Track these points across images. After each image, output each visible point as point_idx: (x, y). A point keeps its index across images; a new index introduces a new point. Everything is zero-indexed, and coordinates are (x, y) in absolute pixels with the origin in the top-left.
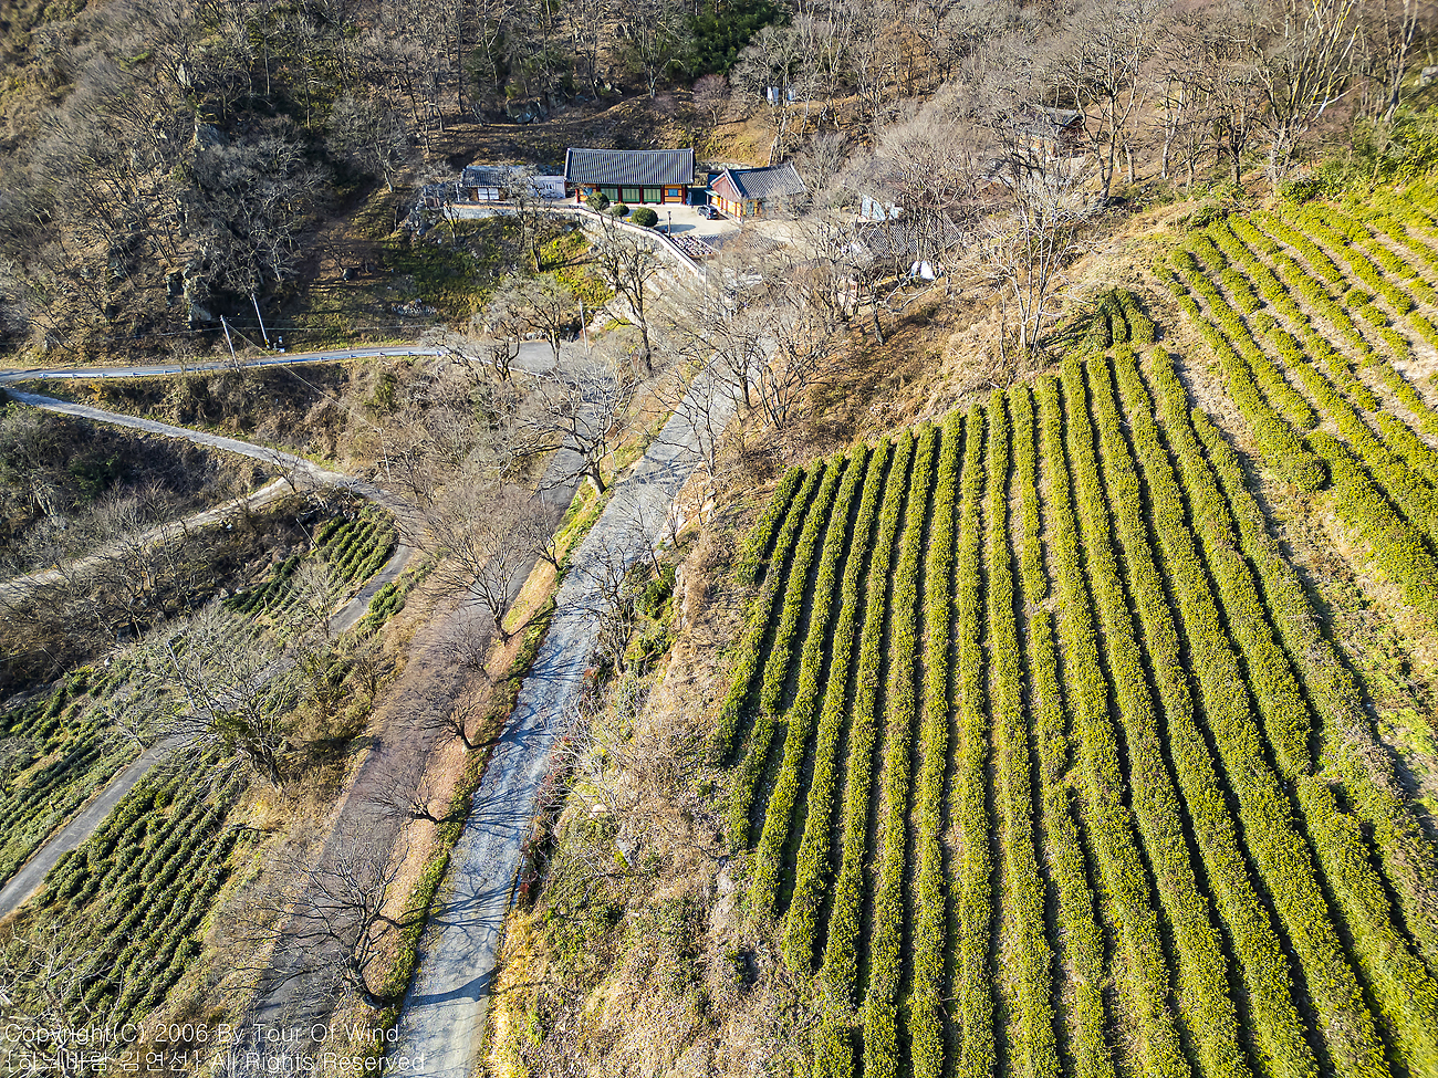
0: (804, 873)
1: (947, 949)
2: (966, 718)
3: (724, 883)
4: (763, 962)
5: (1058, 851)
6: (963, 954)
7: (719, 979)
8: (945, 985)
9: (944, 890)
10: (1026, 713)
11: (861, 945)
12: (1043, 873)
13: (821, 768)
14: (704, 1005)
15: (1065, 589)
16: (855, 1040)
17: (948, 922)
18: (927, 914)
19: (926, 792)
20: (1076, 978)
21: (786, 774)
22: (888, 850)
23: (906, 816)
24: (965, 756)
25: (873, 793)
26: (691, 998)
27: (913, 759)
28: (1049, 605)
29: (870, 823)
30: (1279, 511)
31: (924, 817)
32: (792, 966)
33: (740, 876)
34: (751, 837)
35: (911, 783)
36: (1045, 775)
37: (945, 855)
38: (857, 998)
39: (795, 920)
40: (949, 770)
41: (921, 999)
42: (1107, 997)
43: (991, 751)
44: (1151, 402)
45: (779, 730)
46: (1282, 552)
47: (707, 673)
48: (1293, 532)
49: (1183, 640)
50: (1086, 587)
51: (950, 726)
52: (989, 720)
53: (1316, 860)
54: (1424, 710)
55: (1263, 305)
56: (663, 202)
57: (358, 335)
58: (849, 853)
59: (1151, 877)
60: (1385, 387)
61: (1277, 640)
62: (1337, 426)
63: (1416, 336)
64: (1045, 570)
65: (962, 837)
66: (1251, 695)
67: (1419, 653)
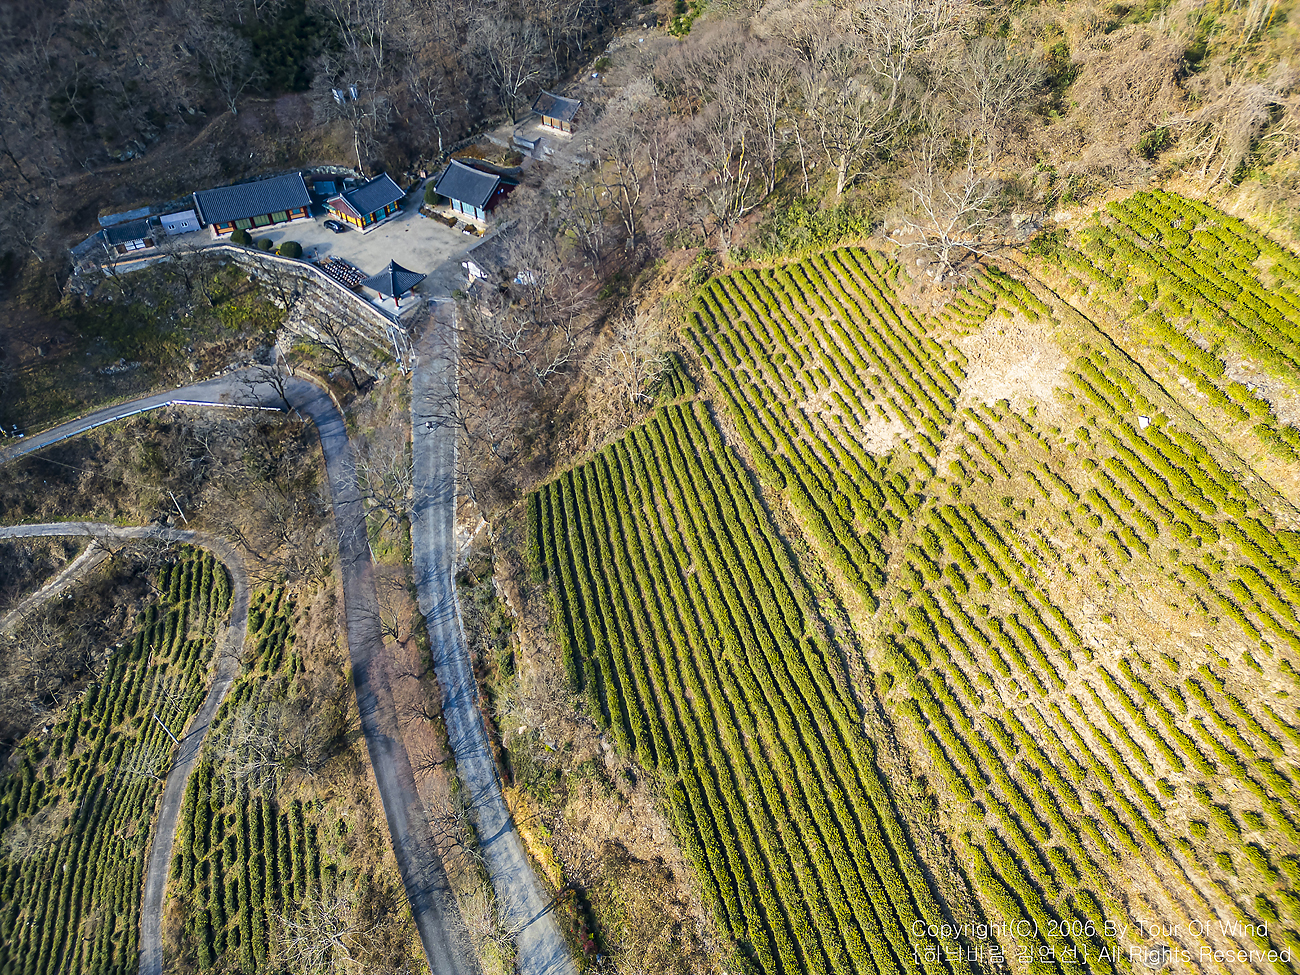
0: (637, 731)
1: (702, 742)
2: (676, 637)
3: (606, 746)
4: (636, 771)
5: (728, 690)
6: (708, 740)
7: (623, 785)
8: (705, 755)
9: (693, 718)
10: (700, 629)
11: (670, 751)
12: (726, 701)
13: (623, 679)
14: (621, 797)
15: (697, 561)
16: (681, 785)
17: (699, 730)
18: (690, 730)
19: (671, 678)
20: (747, 736)
21: (609, 687)
22: (666, 708)
23: (667, 691)
24: (681, 654)
25: (649, 683)
26: (614, 797)
27: (660, 662)
28: (692, 569)
29: (653, 698)
30: (770, 502)
31: (674, 688)
32: (648, 769)
33: (610, 740)
34: (608, 721)
35: (664, 674)
36: (715, 656)
37: (688, 702)
38: (676, 771)
39: (641, 752)
40: (677, 663)
41: (699, 763)
42: (759, 740)
43: (691, 650)
44: (705, 439)
45: (595, 665)
46: (776, 530)
47: (545, 643)
48: (777, 516)
49: (750, 584)
50: (706, 558)
51: (670, 642)
52: (686, 635)
53: (810, 673)
54: (833, 596)
55: (739, 361)
56: (290, 220)
57: (81, 403)
58: (650, 714)
59: (762, 693)
60: (798, 421)
61: (782, 579)
62: (783, 448)
63: (806, 384)
64: (685, 550)
65: (693, 693)
66: (779, 607)
67: (828, 568)
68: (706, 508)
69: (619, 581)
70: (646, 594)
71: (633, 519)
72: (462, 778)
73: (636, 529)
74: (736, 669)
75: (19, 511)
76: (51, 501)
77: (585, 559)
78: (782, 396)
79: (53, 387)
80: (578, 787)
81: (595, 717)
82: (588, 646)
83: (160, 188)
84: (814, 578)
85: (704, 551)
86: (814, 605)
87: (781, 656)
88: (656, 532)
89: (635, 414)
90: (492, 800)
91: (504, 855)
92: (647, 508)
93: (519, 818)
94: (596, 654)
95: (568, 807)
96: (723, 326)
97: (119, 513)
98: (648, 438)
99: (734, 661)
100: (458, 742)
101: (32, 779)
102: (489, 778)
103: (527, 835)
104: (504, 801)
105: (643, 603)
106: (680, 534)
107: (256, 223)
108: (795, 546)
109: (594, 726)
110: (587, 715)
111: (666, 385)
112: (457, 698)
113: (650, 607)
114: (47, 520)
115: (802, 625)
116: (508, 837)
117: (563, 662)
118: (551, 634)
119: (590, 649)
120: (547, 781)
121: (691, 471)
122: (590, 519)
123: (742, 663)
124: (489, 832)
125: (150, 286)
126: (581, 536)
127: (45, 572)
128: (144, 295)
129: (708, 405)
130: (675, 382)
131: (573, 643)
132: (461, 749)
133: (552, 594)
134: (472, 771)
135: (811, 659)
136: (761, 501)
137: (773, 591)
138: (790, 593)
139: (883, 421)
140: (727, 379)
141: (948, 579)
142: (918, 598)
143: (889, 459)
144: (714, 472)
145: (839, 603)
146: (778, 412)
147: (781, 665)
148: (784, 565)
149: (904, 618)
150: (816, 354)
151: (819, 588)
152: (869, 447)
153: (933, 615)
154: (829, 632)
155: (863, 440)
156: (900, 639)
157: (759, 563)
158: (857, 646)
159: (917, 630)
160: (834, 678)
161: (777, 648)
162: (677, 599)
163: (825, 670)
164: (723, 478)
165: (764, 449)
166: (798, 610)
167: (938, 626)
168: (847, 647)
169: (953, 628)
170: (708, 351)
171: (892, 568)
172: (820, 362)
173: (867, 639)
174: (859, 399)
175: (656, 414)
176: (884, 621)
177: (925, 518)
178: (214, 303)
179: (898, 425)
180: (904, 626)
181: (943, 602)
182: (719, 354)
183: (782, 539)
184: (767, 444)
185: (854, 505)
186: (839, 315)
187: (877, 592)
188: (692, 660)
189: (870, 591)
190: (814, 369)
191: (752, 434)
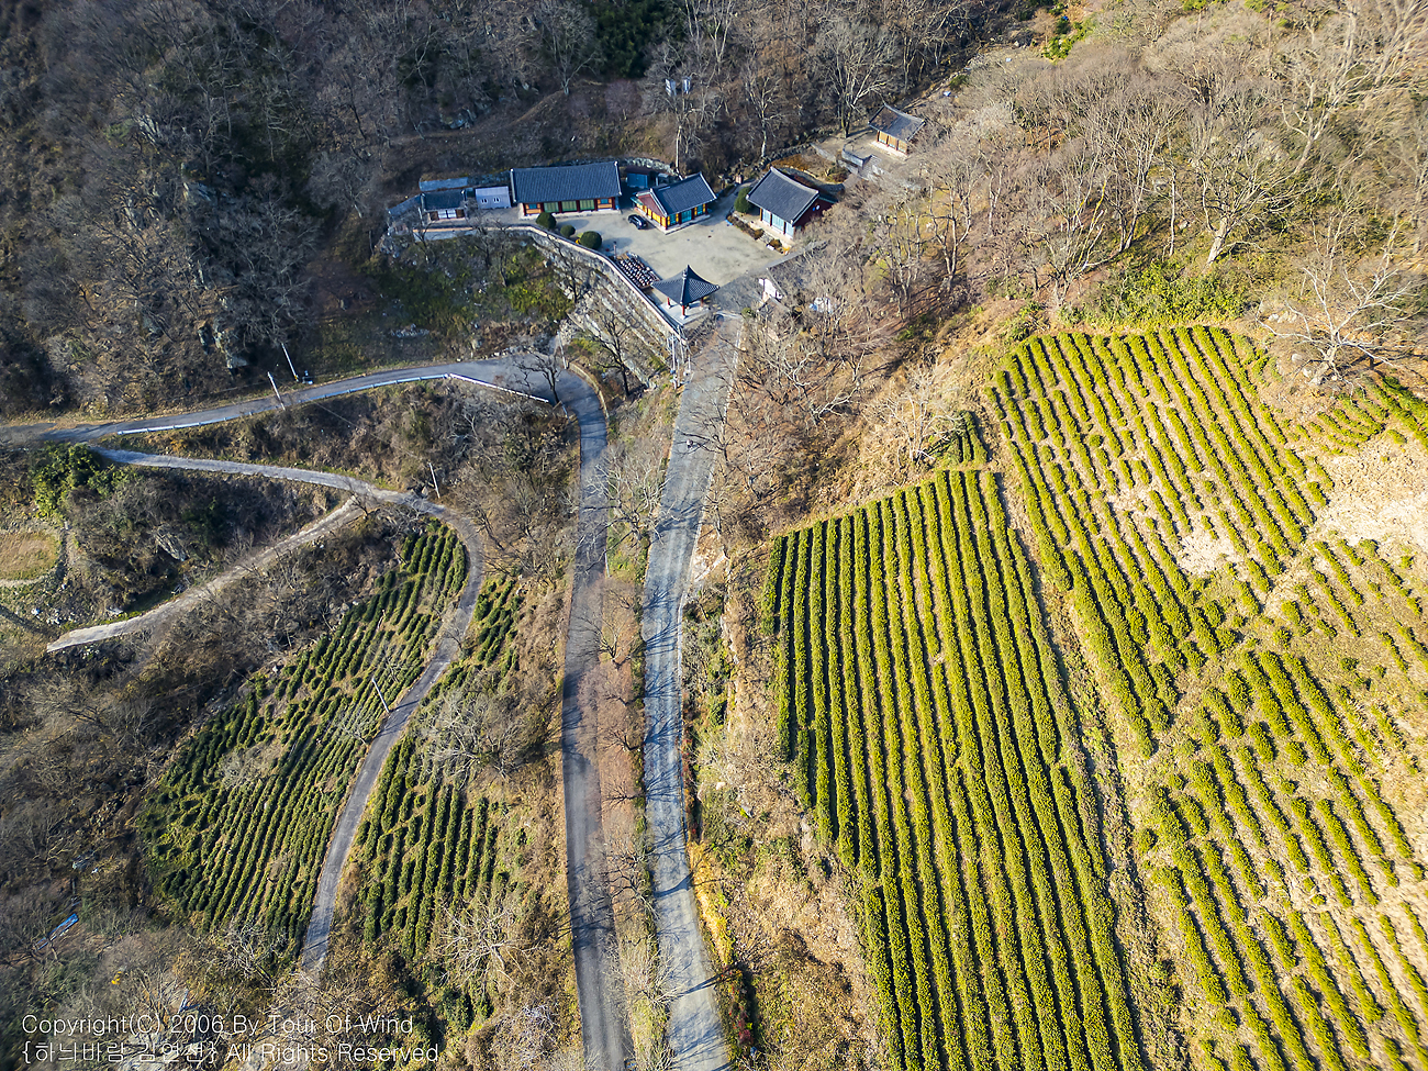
0: (843, 820)
1: (913, 852)
2: (907, 728)
3: (805, 827)
4: (833, 863)
5: (956, 802)
6: (920, 851)
7: (815, 874)
8: (914, 867)
9: (908, 823)
10: (935, 727)
11: (875, 851)
12: (950, 813)
13: (838, 759)
14: (811, 886)
15: (948, 650)
16: (879, 892)
17: (912, 837)
18: (902, 835)
19: (893, 772)
20: (966, 859)
21: (821, 764)
22: (879, 803)
23: (885, 785)
24: (909, 750)
25: (867, 771)
26: (803, 884)
27: (883, 752)
28: (940, 658)
29: (868, 789)
30: (1050, 603)
31: (893, 784)
32: (846, 864)
33: (812, 822)
34: (813, 801)
35: (884, 766)
36: (947, 761)
37: (906, 803)
38: (877, 875)
39: (842, 844)
40: (902, 757)
41: (905, 873)
42: (979, 867)
43: (921, 748)
44: (987, 516)
45: (811, 736)
46: (1049, 635)
47: (762, 700)
48: (1054, 621)
49: (1005, 690)
50: (959, 650)
51: (899, 733)
52: (918, 730)
53: (1056, 807)
54: (1102, 726)
55: (1046, 435)
56: (596, 209)
57: (368, 360)
58: (861, 806)
59: (994, 815)
60: (1103, 516)
61: (1045, 693)
62: (1078, 543)
63: (1122, 475)
64: (937, 635)
65: (913, 795)
66: (1034, 724)
67: (1102, 693)
68: (971, 594)
69: (854, 652)
70: (883, 674)
71: (884, 587)
72: (649, 820)
73: (885, 599)
74: (969, 782)
75: (294, 454)
76: (324, 451)
77: (822, 620)
78: (1089, 484)
79: (347, 341)
80: (767, 862)
81: (800, 793)
82: (807, 714)
83: (481, 160)
84: (1083, 700)
85: (958, 641)
86: (1077, 730)
87: (1025, 780)
88: (907, 608)
89: (910, 473)
90: (674, 851)
91: (676, 913)
92: (903, 579)
93: (699, 878)
94: (814, 725)
95: (752, 881)
96: (1035, 392)
97: (381, 474)
98: (920, 502)
99: (968, 772)
100: (652, 781)
101: (254, 713)
102: (676, 827)
103: (703, 898)
104: (687, 855)
105: (876, 682)
106: (935, 616)
107: (564, 208)
108: (1069, 659)
109: (796, 803)
110: (791, 788)
111: (953, 447)
112: (660, 734)
113: (884, 689)
114: (317, 468)
115: (1057, 750)
116: (683, 894)
117: (777, 723)
118: (770, 692)
119: (809, 718)
120: (736, 847)
121: (962, 549)
122: (837, 578)
123: (978, 776)
124: (665, 884)
125: (453, 257)
126: (823, 594)
127: (305, 517)
128: (445, 265)
129: (998, 478)
130: (965, 445)
131: (792, 707)
132: (654, 788)
133: (780, 649)
134: (661, 815)
135: (1060, 791)
136: (1039, 599)
137: (1030, 704)
138: (1051, 711)
139: (1208, 536)
140: (1027, 453)
141: (1252, 739)
142: (1209, 753)
143: (1207, 583)
144: (990, 555)
145: (1108, 737)
146: (1080, 502)
147: (1023, 789)
148: (1051, 678)
149: (1185, 773)
150: (1142, 443)
151: (1087, 713)
152: (1185, 564)
153: (1223, 777)
154: (1089, 767)
155: (1178, 554)
156: (1174, 795)
157: (1020, 669)
158: (1119, 791)
159: (1201, 790)
160: (1084, 820)
161: (1022, 770)
162: (916, 687)
163: (1075, 808)
164: (998, 564)
165: (1054, 541)
166: (1057, 732)
167: (1227, 791)
168: (1107, 789)
169: (1245, 799)
170: (1012, 417)
171: (1183, 710)
172: (1144, 452)
173: (1134, 785)
174: (1184, 506)
175: (935, 477)
176: (1159, 770)
177: (1237, 660)
178: (508, 283)
179: (1227, 544)
180: (1184, 781)
181: (1240, 765)
182: (1023, 422)
183: (1055, 648)
184: (1060, 536)
185: (1151, 627)
186: (1179, 403)
187: (1158, 734)
188: (920, 758)
189: (1149, 731)
190: (1134, 461)
191: (1044, 521)
